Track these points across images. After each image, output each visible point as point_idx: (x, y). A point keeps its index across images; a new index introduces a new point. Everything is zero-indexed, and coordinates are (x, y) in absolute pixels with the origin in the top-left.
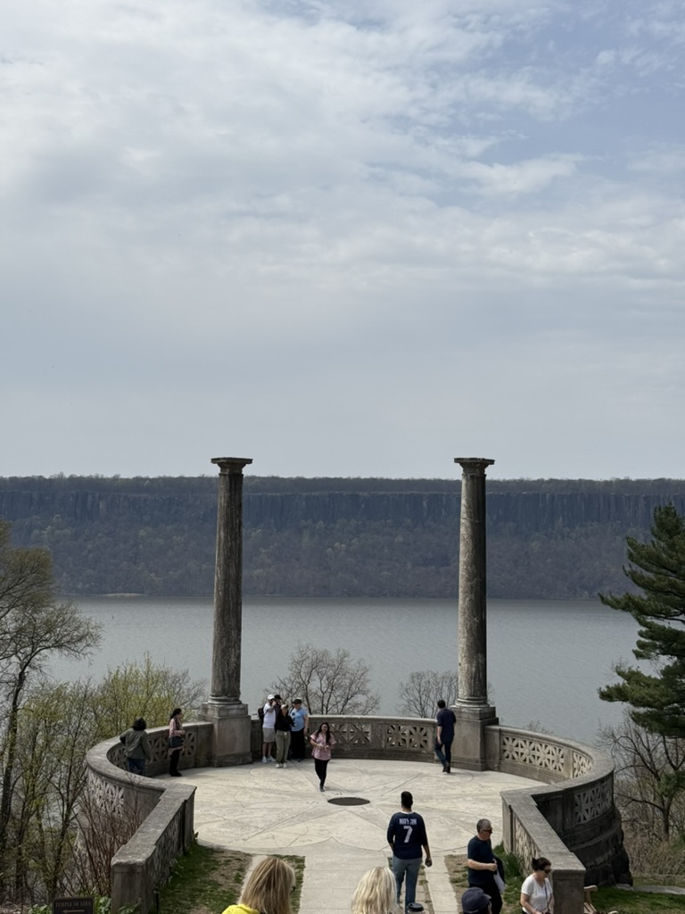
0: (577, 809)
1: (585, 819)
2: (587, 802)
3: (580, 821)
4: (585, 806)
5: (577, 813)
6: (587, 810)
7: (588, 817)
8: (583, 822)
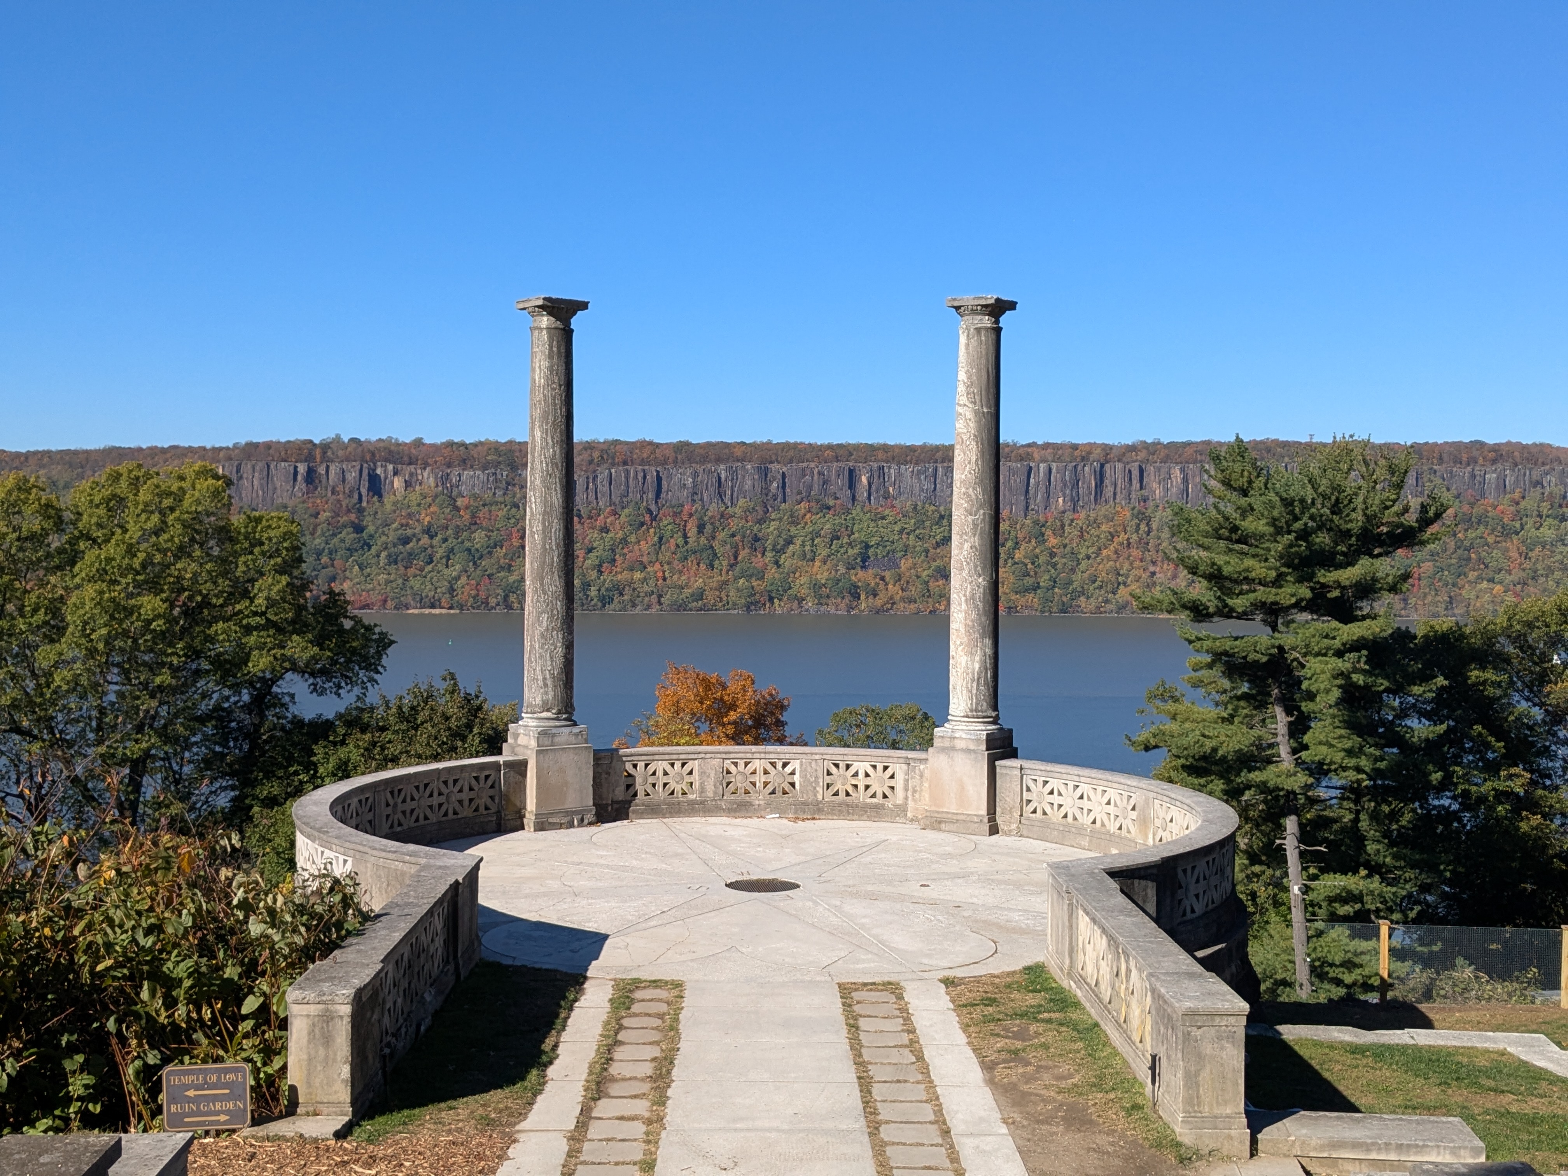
0: (1180, 894)
1: (1193, 911)
2: (1197, 881)
3: (1184, 914)
4: (1193, 889)
5: (1180, 901)
6: (1197, 896)
7: (1199, 909)
8: (1189, 916)
